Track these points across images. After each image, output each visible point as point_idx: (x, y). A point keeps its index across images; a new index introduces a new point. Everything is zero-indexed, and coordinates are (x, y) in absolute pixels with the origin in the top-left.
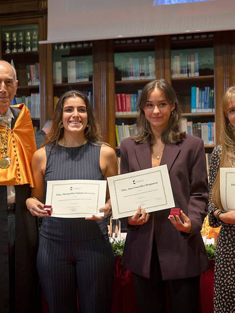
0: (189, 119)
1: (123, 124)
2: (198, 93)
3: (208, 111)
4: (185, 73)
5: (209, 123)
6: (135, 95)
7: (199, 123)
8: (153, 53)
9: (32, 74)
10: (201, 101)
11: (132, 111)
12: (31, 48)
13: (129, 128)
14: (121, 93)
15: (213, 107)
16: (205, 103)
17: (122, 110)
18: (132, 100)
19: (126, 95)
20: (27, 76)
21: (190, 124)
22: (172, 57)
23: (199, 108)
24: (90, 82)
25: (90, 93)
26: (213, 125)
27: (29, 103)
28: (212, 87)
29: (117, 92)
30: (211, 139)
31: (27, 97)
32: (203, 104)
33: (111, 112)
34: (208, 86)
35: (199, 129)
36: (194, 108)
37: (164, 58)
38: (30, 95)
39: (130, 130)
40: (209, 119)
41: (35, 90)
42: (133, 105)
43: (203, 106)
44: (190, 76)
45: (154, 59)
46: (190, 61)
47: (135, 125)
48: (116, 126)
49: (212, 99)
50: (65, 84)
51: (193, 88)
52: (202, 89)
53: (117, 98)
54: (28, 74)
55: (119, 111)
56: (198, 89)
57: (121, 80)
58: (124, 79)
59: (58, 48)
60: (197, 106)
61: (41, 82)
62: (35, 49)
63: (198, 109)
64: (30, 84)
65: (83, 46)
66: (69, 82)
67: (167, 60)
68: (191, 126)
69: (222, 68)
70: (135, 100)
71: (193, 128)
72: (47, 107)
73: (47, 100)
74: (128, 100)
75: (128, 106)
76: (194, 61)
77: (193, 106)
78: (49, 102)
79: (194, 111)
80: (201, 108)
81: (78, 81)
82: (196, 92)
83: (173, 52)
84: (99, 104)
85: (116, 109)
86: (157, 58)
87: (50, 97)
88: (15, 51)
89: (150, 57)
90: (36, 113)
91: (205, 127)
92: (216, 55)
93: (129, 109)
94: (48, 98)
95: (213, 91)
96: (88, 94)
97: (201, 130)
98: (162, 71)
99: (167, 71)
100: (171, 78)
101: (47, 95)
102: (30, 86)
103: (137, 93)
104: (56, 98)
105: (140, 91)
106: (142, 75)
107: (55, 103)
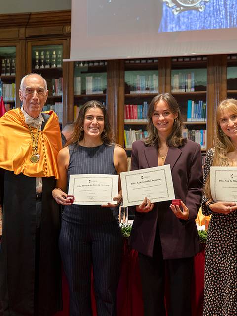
0: (186, 127)
1: (130, 129)
3: (201, 121)
4: (183, 89)
5: (202, 131)
6: (141, 106)
7: (193, 131)
8: (157, 71)
9: (56, 86)
10: (195, 112)
11: (138, 119)
12: (56, 65)
13: (135, 133)
14: (130, 104)
15: (205, 118)
16: (199, 114)
17: (130, 118)
18: (139, 110)
19: (134, 106)
20: (52, 88)
22: (172, 75)
23: (193, 118)
24: (104, 95)
25: (104, 103)
26: (205, 132)
28: (205, 101)
29: (126, 104)
30: (203, 143)
32: (197, 114)
33: (121, 119)
34: (201, 100)
35: (193, 135)
36: (189, 118)
37: (166, 76)
38: (54, 104)
39: (136, 135)
40: (201, 127)
41: (59, 99)
42: (139, 114)
43: (197, 116)
44: (187, 91)
45: (157, 77)
46: (188, 79)
47: (141, 130)
48: (125, 131)
49: (204, 111)
50: (84, 95)
51: (189, 102)
52: (196, 102)
53: (126, 108)
54: (53, 86)
55: (127, 118)
56: (193, 102)
57: (130, 93)
58: (132, 93)
59: (79, 65)
60: (192, 116)
61: (64, 93)
62: (59, 66)
64: (54, 94)
65: (99, 64)
66: (87, 94)
67: (168, 78)
68: (187, 132)
69: (213, 85)
70: (141, 110)
71: (188, 134)
72: (68, 115)
73: (68, 109)
74: (135, 110)
75: (135, 114)
76: (191, 78)
77: (188, 116)
78: (70, 110)
79: (189, 120)
80: (195, 118)
81: (95, 93)
82: (192, 105)
83: (173, 71)
85: (125, 117)
86: (160, 76)
87: (71, 106)
88: (42, 67)
89: (154, 75)
91: (198, 134)
92: (208, 74)
93: (136, 117)
94: (69, 106)
95: (205, 104)
97: (195, 136)
98: (164, 87)
99: (168, 87)
101: (68, 103)
102: (55, 96)
103: (142, 104)
104: (75, 106)
105: (145, 103)
106: (147, 89)
107: (75, 111)
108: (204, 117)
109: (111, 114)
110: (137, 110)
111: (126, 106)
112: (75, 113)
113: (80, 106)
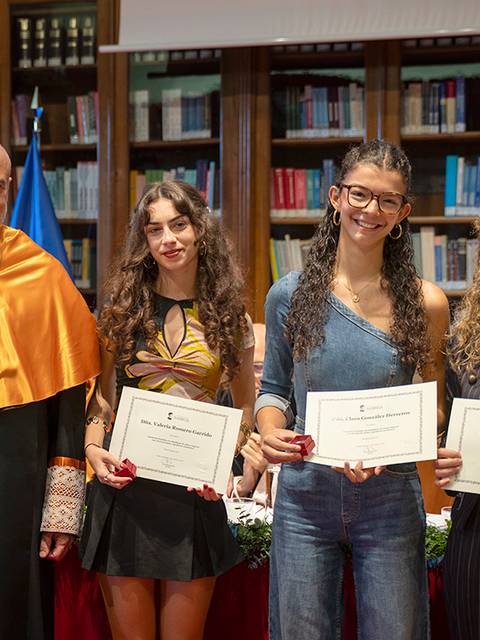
0: (441, 229)
1: (287, 237)
2: (461, 170)
4: (433, 124)
6: (317, 171)
7: (462, 241)
9: (81, 116)
10: (467, 189)
11: (309, 208)
12: (79, 58)
13: (301, 247)
14: (285, 166)
16: (477, 194)
17: (287, 205)
18: (310, 183)
19: (297, 171)
20: (67, 121)
21: (442, 240)
22: (402, 86)
23: (462, 205)
24: (214, 141)
25: (212, 165)
27: (74, 185)
29: (274, 165)
31: (67, 169)
32: (472, 195)
33: (261, 209)
35: (462, 252)
36: (451, 205)
37: (386, 89)
38: (75, 167)
39: (303, 252)
41: (88, 154)
42: (311, 194)
43: (472, 202)
44: (444, 130)
45: (361, 90)
46: (447, 96)
48: (272, 241)
50: (156, 143)
51: (450, 159)
52: (471, 161)
53: (276, 177)
55: (278, 207)
56: (461, 160)
57: (283, 136)
58: (291, 135)
59: (142, 58)
60: (459, 201)
61: (103, 136)
62: (88, 61)
63: (461, 208)
64: (74, 139)
65: (199, 55)
66: (165, 138)
67: (392, 93)
68: (444, 245)
70: (317, 183)
71: (448, 250)
72: (114, 196)
73: (115, 180)
74: (300, 184)
75: (300, 196)
76: (454, 95)
77: (448, 200)
78: (119, 184)
79: (450, 211)
80: (468, 205)
81: (187, 136)
82: (458, 167)
84: (234, 190)
85: (273, 203)
86: (368, 88)
87: (122, 172)
88: (41, 62)
89: (353, 85)
90: (89, 206)
93: (302, 202)
94: (116, 174)
96: (208, 168)
97: (465, 256)
98: (379, 118)
99: (393, 119)
100: (400, 136)
101: (114, 166)
102: (75, 145)
103: (320, 167)
104: (134, 173)
105: (328, 164)
106: (334, 124)
107: (132, 186)
109: (234, 196)
110: (305, 182)
111: (275, 173)
112: (132, 192)
113: (148, 172)
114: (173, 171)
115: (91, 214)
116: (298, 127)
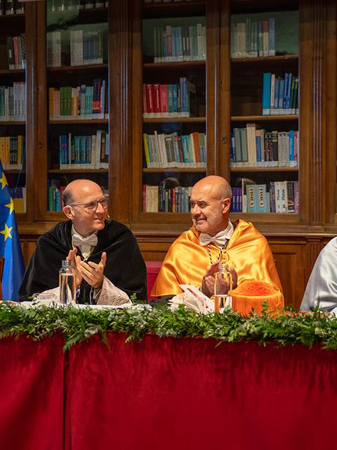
0: (261, 124)
1: (156, 132)
2: (273, 83)
3: (288, 113)
4: (254, 51)
5: (292, 132)
6: (175, 86)
7: (275, 132)
8: (203, 18)
9: (16, 50)
10: (278, 96)
11: (170, 112)
12: (15, 10)
13: (165, 139)
14: (153, 83)
15: (296, 108)
16: (285, 100)
17: (155, 111)
18: (170, 94)
19: (161, 86)
20: (7, 54)
21: (261, 133)
22: (233, 24)
23: (274, 108)
24: (105, 65)
25: (104, 82)
26: (296, 135)
27: (11, 97)
28: (295, 75)
29: (143, 83)
30: (293, 157)
31: (6, 88)
32: (281, 100)
33: (136, 113)
34: (289, 73)
35: (275, 141)
36: (267, 108)
37: (220, 26)
38: (13, 86)
39: (166, 142)
40: (288, 125)
41: (20, 77)
42: (171, 101)
43: (281, 105)
44: (261, 55)
45: (204, 28)
46: (263, 32)
47: (176, 134)
48: (145, 135)
49: (295, 92)
50: (67, 68)
51: (266, 76)
52: (280, 75)
53: (147, 91)
54: (10, 51)
55: (149, 111)
56: (273, 76)
57: (153, 62)
58: (157, 60)
59: (56, 9)
60: (272, 105)
61: (29, 64)
62: (21, 11)
63: (273, 110)
64: (12, 67)
65: (94, 6)
66: (72, 65)
67: (225, 30)
68: (262, 136)
69: (311, 42)
70: (175, 94)
71: (265, 139)
72: (36, 106)
73: (37, 93)
74: (164, 95)
75: (163, 103)
76: (268, 31)
77: (265, 103)
78: (39, 96)
79: (266, 112)
80: (278, 108)
81: (87, 63)
82: (271, 83)
83: (233, 16)
84: (117, 99)
85: (145, 108)
86: (209, 26)
87: (42, 88)
89: (199, 26)
90: (21, 113)
91: (284, 141)
92: (302, 20)
93: (165, 107)
94: (38, 89)
95: (297, 80)
96: (101, 85)
97: (277, 142)
98: (216, 48)
99: (224, 47)
100: (231, 59)
101: (37, 85)
102: (12, 70)
103: (178, 83)
104: (52, 90)
105: (183, 80)
106: (186, 53)
107: (50, 98)
108: (294, 105)
109: (118, 103)
110: (168, 94)
111: (147, 87)
112: (50, 102)
113: (61, 88)
114: (79, 88)
115: (23, 118)
116: (162, 55)
